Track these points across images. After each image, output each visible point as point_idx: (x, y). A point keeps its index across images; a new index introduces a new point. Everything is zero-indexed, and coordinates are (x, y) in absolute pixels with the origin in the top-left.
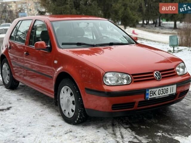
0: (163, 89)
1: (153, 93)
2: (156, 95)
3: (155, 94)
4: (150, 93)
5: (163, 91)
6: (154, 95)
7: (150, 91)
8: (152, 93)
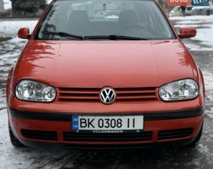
0: (108, 120)
1: (87, 122)
2: (94, 127)
4: (81, 123)
5: (109, 122)
6: (89, 127)
7: (81, 119)
8: (85, 122)
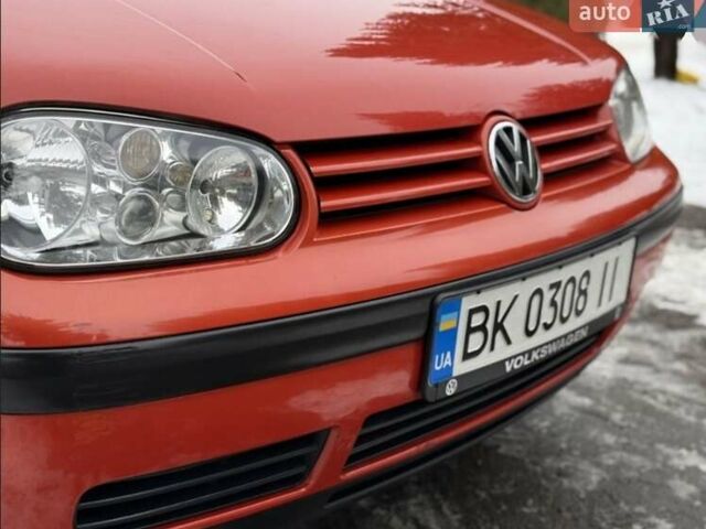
0: (558, 286)
1: (490, 326)
2: (508, 341)
3: (499, 335)
4: (470, 330)
5: (559, 297)
7: (472, 312)
8: (483, 327)
